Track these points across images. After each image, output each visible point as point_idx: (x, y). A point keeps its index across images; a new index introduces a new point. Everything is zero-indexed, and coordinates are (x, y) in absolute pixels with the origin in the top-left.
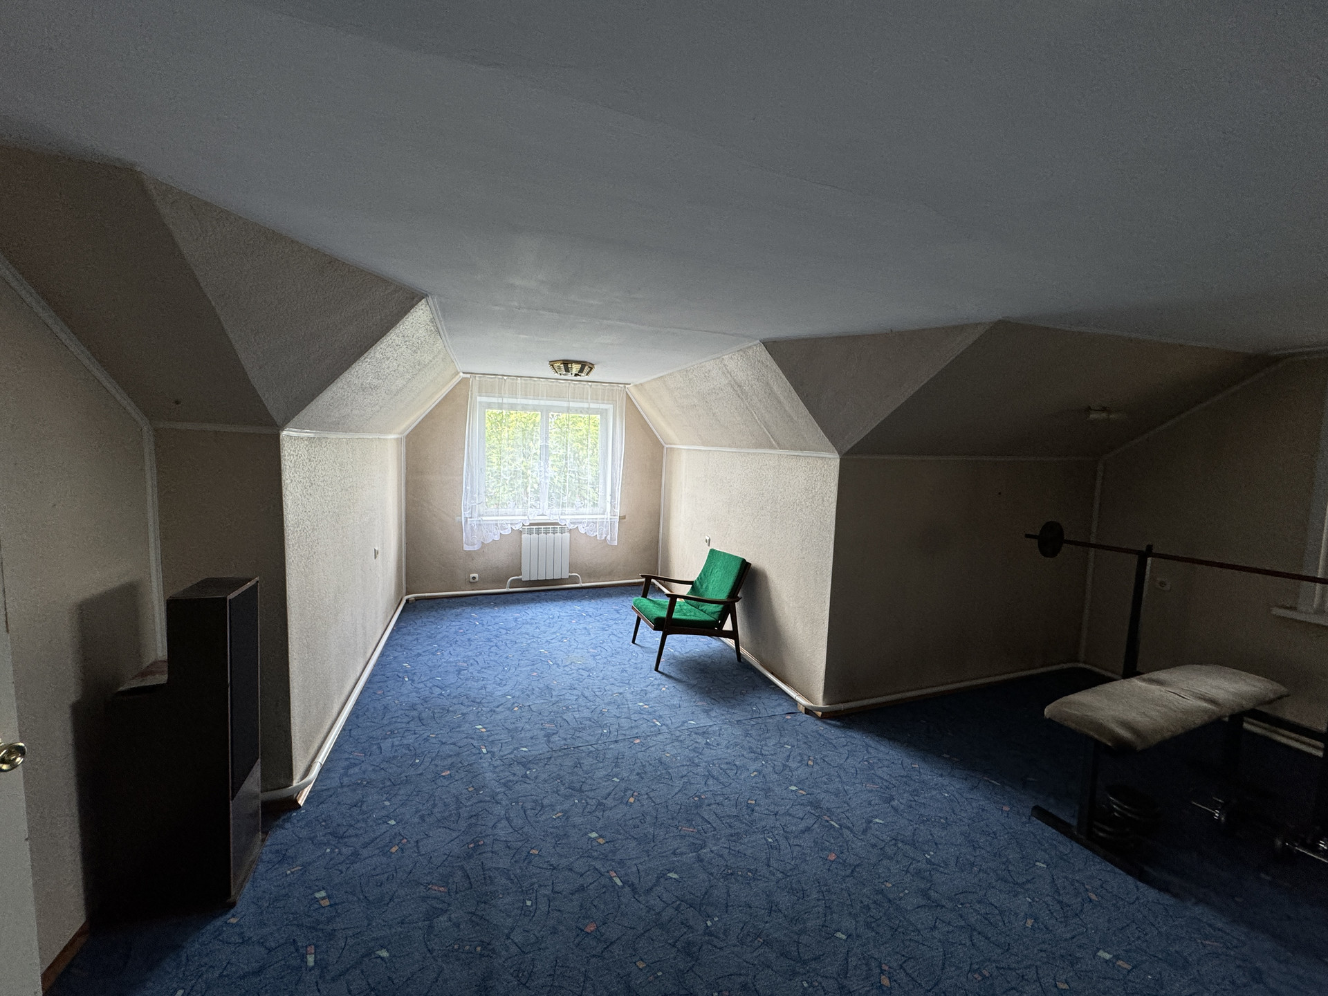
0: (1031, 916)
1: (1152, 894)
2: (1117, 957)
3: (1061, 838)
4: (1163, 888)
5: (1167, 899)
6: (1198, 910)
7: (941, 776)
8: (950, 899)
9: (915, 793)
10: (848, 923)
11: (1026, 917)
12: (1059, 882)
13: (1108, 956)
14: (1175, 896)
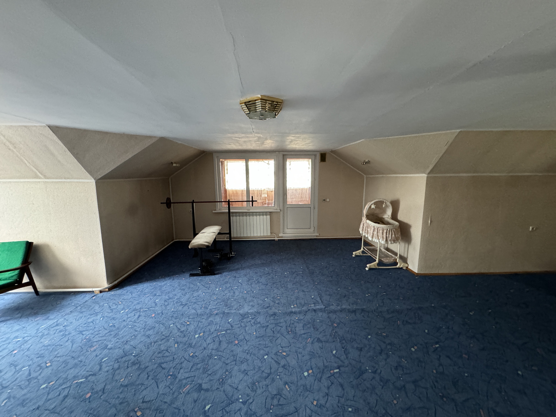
0: (203, 293)
1: (217, 276)
2: (219, 288)
3: (198, 277)
4: (218, 274)
5: (219, 275)
6: (224, 274)
7: (163, 282)
8: (187, 301)
9: (160, 289)
10: (171, 322)
11: (203, 294)
12: (203, 284)
13: (218, 289)
14: (220, 274)
